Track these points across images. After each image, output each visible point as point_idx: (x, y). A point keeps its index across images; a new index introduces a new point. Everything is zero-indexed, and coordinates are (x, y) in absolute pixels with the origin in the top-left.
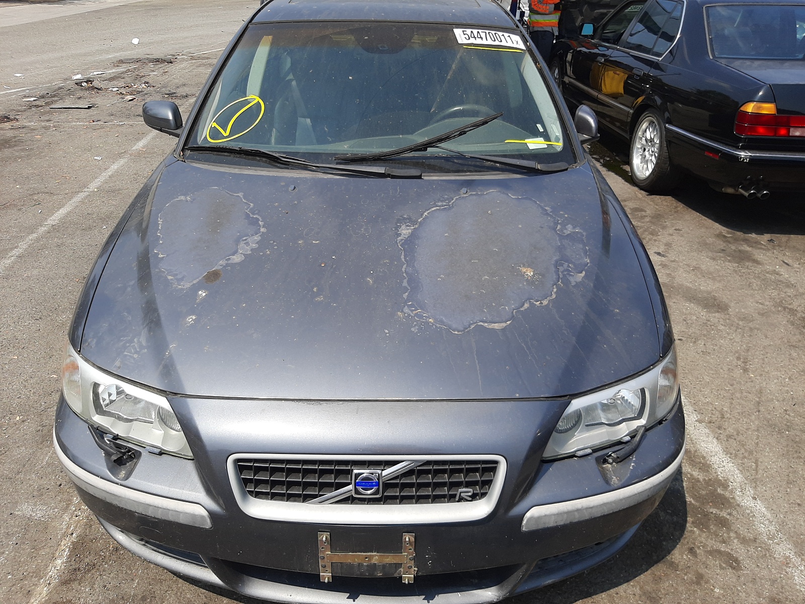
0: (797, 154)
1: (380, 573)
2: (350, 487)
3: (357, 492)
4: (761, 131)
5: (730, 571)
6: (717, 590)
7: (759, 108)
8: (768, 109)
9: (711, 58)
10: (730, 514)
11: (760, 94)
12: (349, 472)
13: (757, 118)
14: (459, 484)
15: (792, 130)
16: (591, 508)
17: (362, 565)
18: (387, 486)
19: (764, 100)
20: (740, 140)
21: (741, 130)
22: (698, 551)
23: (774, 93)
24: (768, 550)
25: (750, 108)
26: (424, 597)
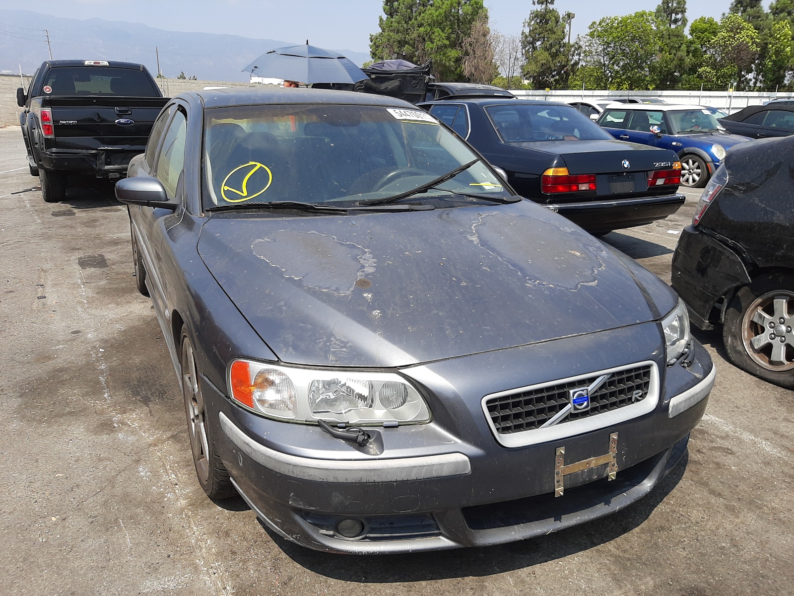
0: (586, 203)
1: (596, 476)
2: (569, 406)
3: (575, 409)
4: (561, 188)
5: (730, 456)
6: (733, 468)
7: (557, 172)
8: (563, 172)
9: (503, 142)
10: (701, 426)
11: (555, 162)
12: (565, 395)
13: (556, 178)
14: (631, 389)
15: (580, 185)
16: (697, 394)
17: (584, 472)
18: (593, 399)
19: (558, 166)
20: (547, 197)
21: (546, 189)
22: (703, 451)
23: (565, 160)
24: (739, 439)
25: (550, 172)
26: (603, 503)
